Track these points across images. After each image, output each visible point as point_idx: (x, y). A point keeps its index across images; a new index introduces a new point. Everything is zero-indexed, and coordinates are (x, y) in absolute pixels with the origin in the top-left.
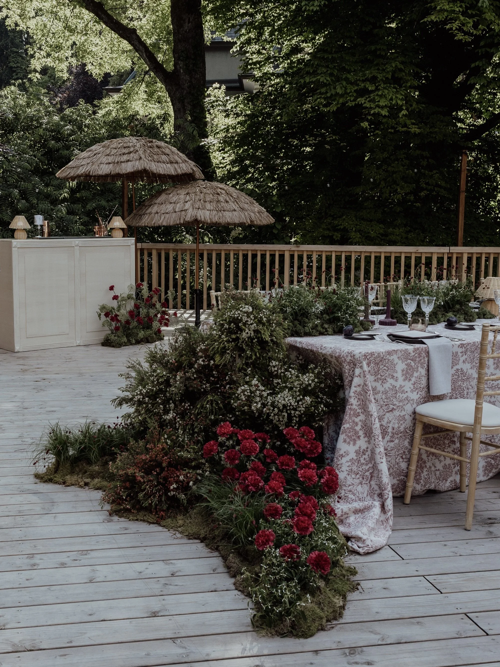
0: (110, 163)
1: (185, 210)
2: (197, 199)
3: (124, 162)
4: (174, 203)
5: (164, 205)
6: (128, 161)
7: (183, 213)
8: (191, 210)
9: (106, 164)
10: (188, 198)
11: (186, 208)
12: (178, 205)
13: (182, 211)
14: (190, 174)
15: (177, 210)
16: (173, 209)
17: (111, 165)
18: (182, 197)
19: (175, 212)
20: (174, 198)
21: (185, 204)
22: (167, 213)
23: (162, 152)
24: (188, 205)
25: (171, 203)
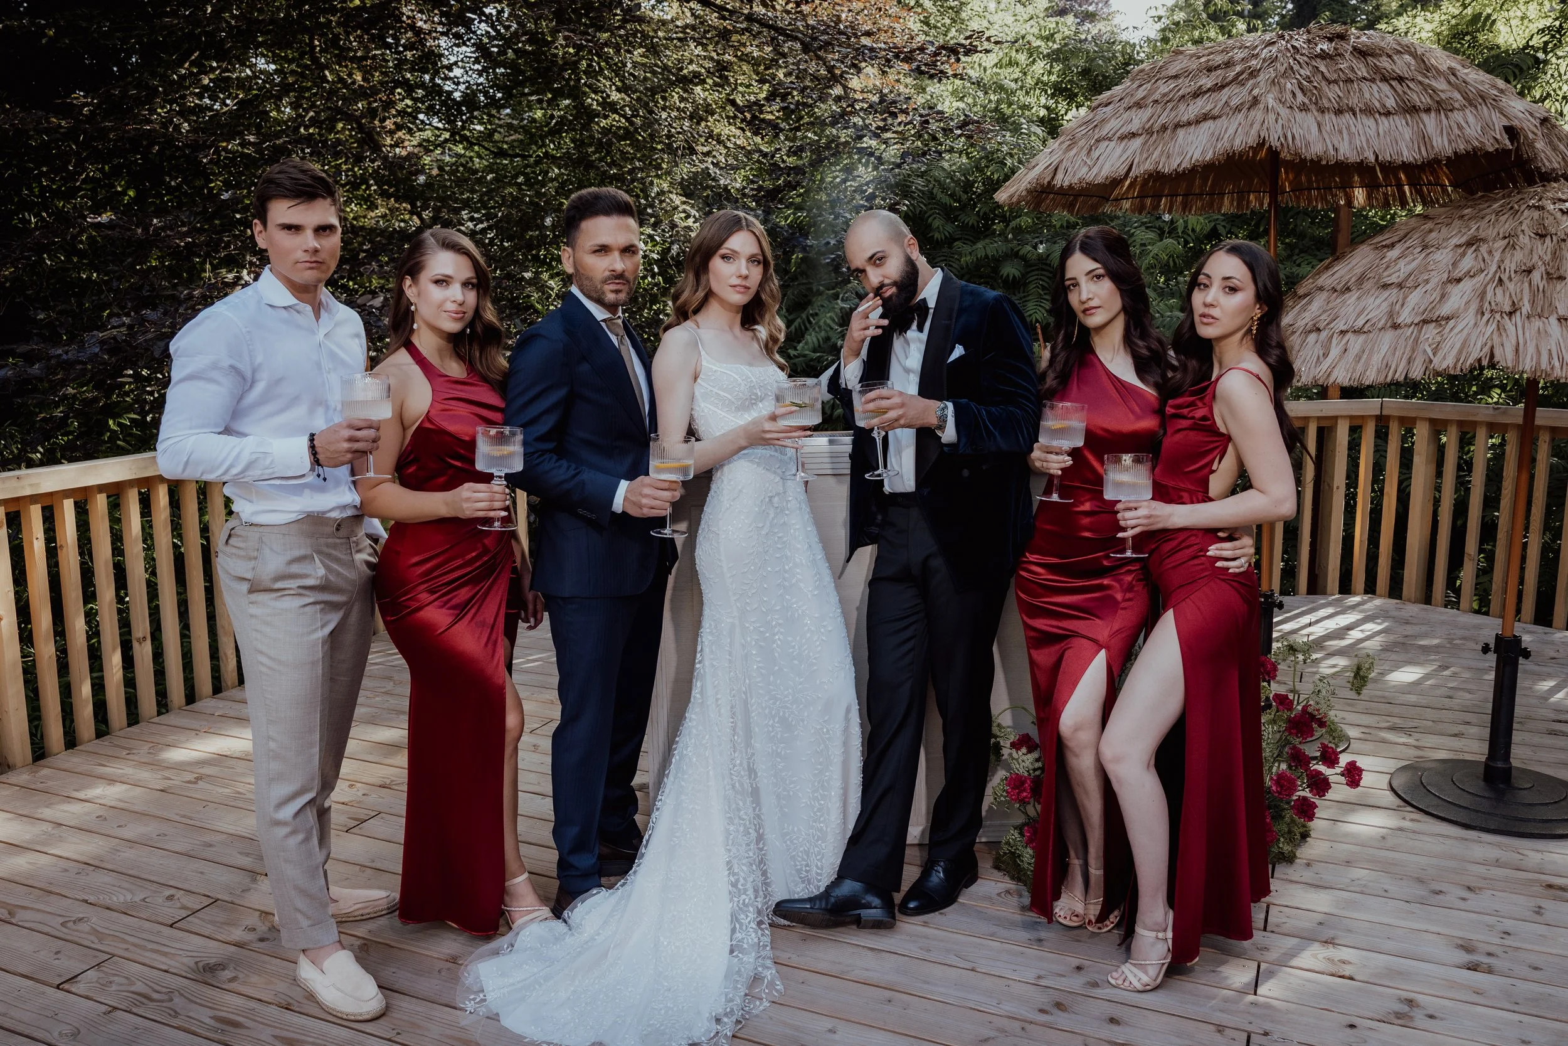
0: (1134, 135)
1: (1438, 321)
2: (1511, 265)
3: (1189, 124)
4: (1400, 286)
5: (1352, 298)
6: (1205, 117)
7: (1430, 331)
8: (1470, 317)
9: (1122, 138)
10: (1468, 262)
11: (1445, 310)
12: (1414, 298)
13: (1425, 322)
14: (1502, 153)
15: (1405, 317)
16: (1391, 314)
17: (1137, 142)
18: (1443, 257)
19: (1396, 326)
20: (1402, 263)
21: (1449, 287)
22: (1358, 332)
23: (1377, 69)
24: (1458, 297)
25: (1385, 286)
